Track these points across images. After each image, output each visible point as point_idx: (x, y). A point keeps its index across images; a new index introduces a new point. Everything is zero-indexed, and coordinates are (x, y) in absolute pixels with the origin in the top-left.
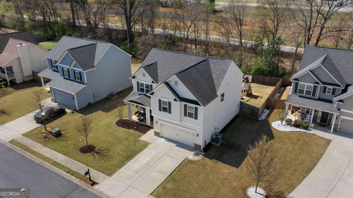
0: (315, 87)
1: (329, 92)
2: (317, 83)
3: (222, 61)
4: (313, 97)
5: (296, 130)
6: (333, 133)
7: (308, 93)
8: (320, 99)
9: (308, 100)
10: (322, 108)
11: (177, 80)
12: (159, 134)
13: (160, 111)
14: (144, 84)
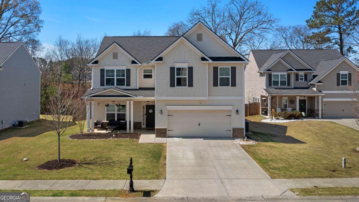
0: (289, 75)
1: (301, 79)
2: (291, 70)
4: (289, 87)
6: (322, 118)
7: (283, 83)
8: (295, 88)
9: (286, 90)
11: (200, 33)
12: (165, 133)
13: (172, 88)
14: (114, 70)
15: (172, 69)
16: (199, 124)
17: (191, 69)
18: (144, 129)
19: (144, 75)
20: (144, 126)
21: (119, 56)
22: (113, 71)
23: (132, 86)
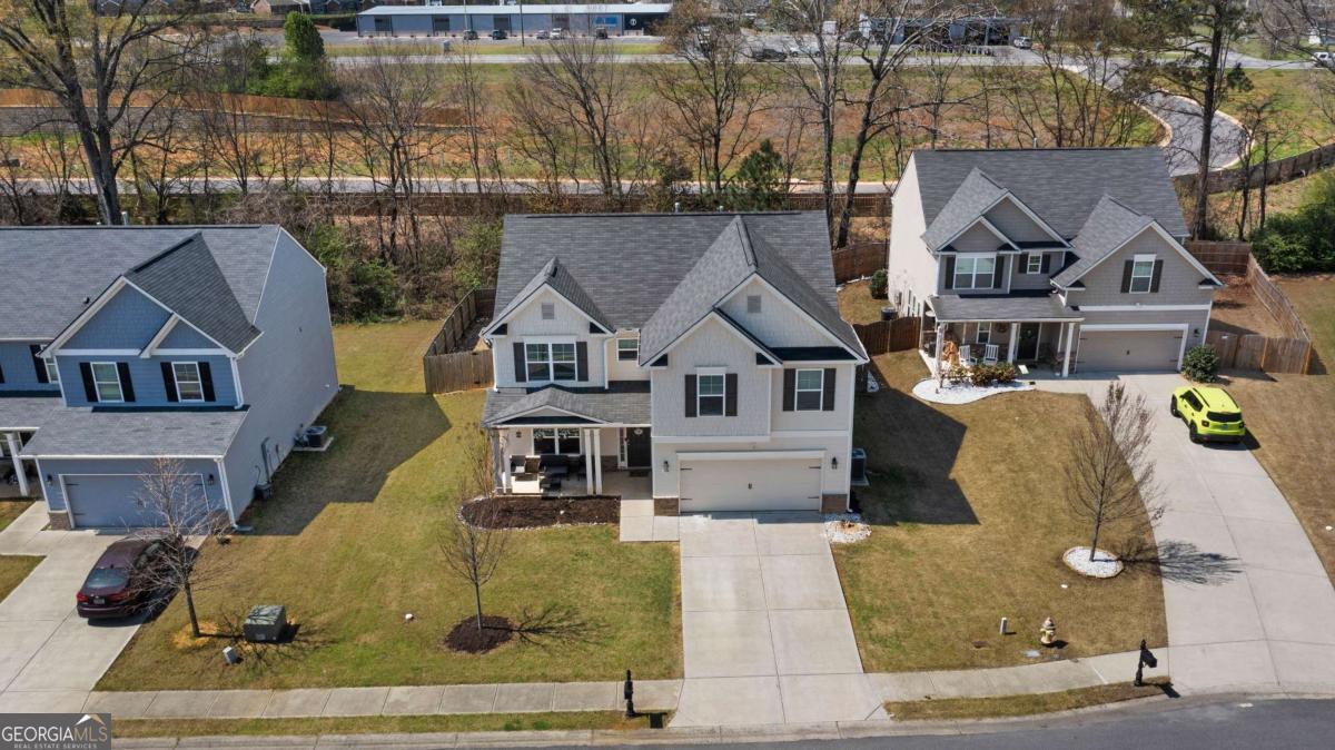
0: (1000, 261)
1: (1034, 269)
2: (1007, 247)
3: (798, 219)
4: (999, 291)
5: (985, 395)
6: (1069, 378)
7: (982, 280)
8: (1015, 293)
9: (989, 300)
10: (1036, 314)
11: (755, 294)
12: (676, 506)
13: (689, 419)
14: (547, 345)
15: (690, 380)
16: (750, 486)
17: (732, 379)
18: (623, 470)
19: (620, 352)
20: (623, 464)
21: (557, 312)
22: (544, 347)
23: (594, 381)
